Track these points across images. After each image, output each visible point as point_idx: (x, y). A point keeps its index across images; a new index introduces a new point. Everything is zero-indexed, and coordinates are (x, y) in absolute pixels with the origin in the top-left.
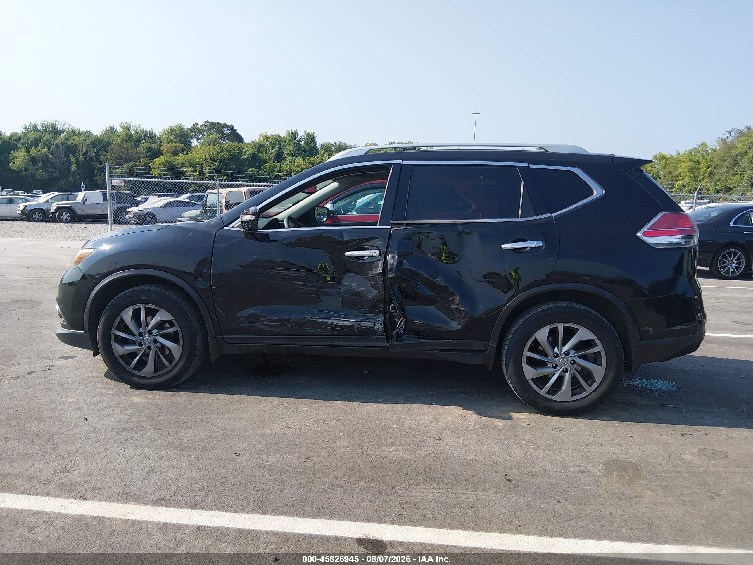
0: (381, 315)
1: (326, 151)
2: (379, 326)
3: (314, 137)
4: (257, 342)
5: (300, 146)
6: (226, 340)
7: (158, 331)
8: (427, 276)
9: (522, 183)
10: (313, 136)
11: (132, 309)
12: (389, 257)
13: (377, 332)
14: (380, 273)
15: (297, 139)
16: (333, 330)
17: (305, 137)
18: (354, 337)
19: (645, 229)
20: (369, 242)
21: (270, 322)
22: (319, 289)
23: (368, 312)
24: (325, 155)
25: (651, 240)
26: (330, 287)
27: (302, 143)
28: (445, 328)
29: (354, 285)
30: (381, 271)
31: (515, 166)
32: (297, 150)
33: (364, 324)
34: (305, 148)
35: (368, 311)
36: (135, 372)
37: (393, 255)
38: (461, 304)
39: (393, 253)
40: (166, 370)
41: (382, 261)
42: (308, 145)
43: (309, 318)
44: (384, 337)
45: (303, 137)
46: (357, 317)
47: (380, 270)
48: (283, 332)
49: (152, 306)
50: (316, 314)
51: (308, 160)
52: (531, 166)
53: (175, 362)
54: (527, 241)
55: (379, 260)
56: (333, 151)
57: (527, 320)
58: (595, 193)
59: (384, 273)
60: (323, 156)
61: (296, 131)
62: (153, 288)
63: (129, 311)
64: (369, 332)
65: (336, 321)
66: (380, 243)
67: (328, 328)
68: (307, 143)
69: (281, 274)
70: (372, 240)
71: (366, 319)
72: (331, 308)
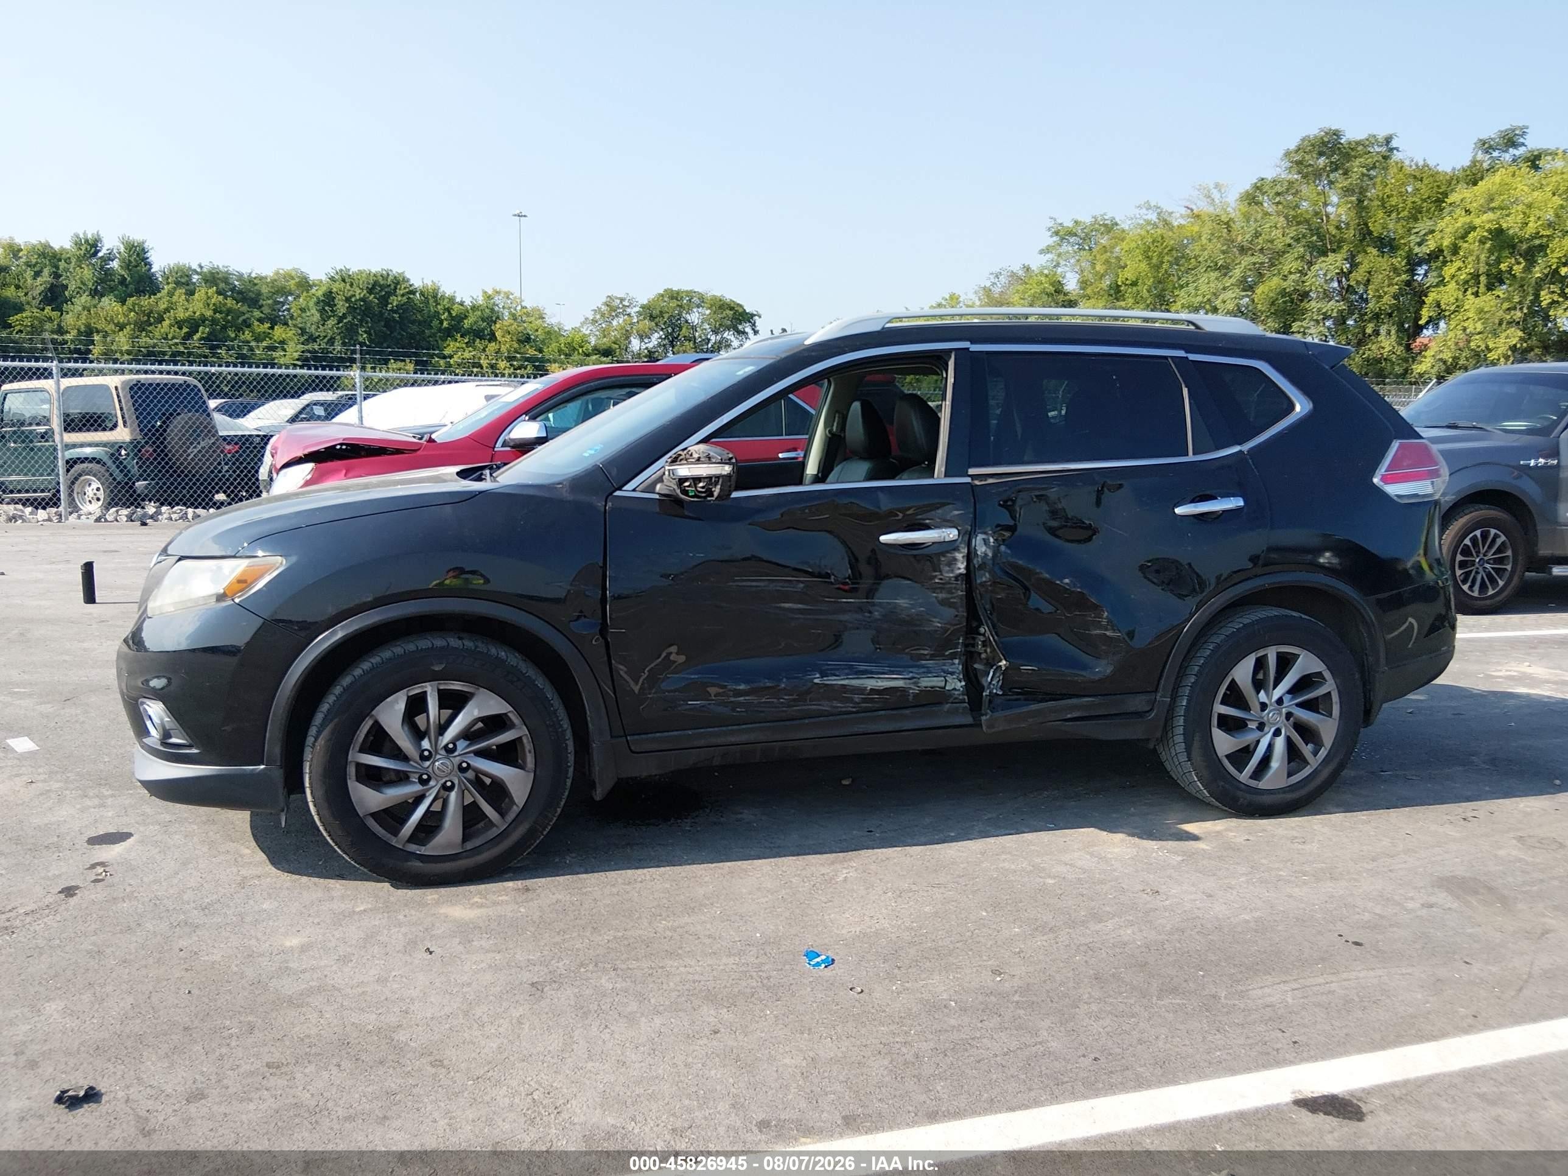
0: (957, 661)
1: (178, 284)
2: (956, 684)
3: (144, 251)
4: (702, 743)
5: (109, 273)
6: (633, 748)
7: (468, 742)
8: (1047, 576)
9: (1185, 391)
10: (143, 249)
11: (405, 698)
12: (977, 542)
13: (951, 696)
14: (961, 574)
15: (100, 254)
16: (864, 700)
17: (122, 249)
18: (907, 712)
19: (1382, 470)
20: (933, 513)
21: (735, 696)
22: (830, 617)
23: (932, 657)
24: (177, 293)
25: (1393, 490)
26: (850, 611)
27: (115, 264)
28: (1082, 676)
29: (902, 602)
30: (963, 571)
31: (1166, 358)
32: (101, 281)
33: (927, 682)
34: (123, 276)
35: (932, 655)
36: (412, 848)
37: (984, 536)
38: (1112, 626)
39: (985, 533)
40: (493, 833)
41: (966, 551)
42: (130, 270)
43: (816, 681)
44: (966, 705)
45: (115, 251)
46: (911, 670)
47: (961, 567)
48: (762, 714)
49: (456, 686)
50: (828, 669)
51: (134, 305)
52: (1192, 357)
53: (515, 810)
54: (1216, 498)
55: (957, 549)
56: (195, 283)
57: (1218, 646)
58: (1298, 408)
59: (968, 577)
60: (171, 294)
61: (98, 235)
62: (454, 642)
63: (396, 701)
64: (938, 697)
65: (872, 680)
66: (956, 512)
67: (857, 698)
68: (127, 265)
69: (754, 589)
70: (938, 508)
71: (928, 672)
72: (856, 655)
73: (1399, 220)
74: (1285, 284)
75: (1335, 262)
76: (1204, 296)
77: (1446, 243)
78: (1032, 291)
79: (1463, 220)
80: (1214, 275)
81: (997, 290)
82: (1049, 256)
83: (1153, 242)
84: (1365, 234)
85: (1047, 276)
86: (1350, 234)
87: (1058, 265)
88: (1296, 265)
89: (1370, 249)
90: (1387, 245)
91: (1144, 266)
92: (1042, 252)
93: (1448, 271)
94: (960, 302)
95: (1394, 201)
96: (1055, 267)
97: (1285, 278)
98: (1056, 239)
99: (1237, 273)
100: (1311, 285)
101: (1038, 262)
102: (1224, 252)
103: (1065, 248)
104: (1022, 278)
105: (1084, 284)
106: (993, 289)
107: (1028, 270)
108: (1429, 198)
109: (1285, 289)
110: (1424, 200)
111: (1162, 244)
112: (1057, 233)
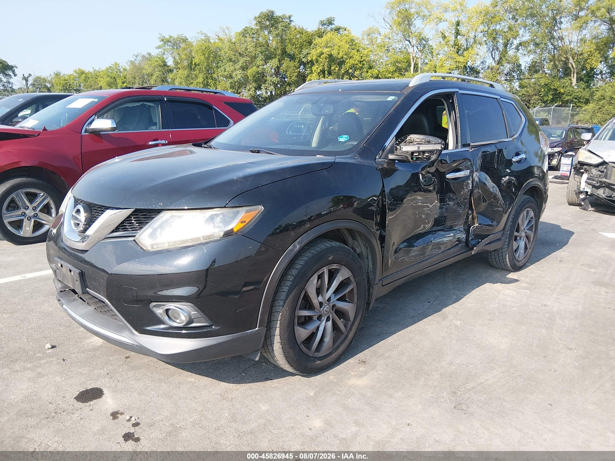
11: (317, 277)
12: (475, 176)
13: (462, 241)
14: (470, 190)
20: (462, 164)
29: (451, 203)
30: (471, 188)
36: (316, 355)
37: (476, 173)
40: (343, 337)
41: (472, 179)
43: (432, 241)
44: (465, 244)
47: (470, 186)
49: (335, 266)
55: (469, 179)
58: (523, 119)
63: (314, 279)
66: (469, 163)
67: (442, 246)
70: (464, 162)
71: (456, 232)
73: (296, 48)
74: (258, 70)
75: (274, 62)
76: (228, 72)
77: (314, 58)
78: (154, 64)
79: (319, 50)
80: (231, 64)
81: (137, 62)
82: (160, 50)
83: (206, 48)
84: (284, 52)
85: (159, 58)
86: (279, 52)
87: (164, 54)
88: (261, 62)
89: (286, 59)
90: (292, 58)
91: (202, 57)
92: (157, 48)
93: (314, 68)
94: (120, 67)
95: (294, 40)
96: (163, 55)
97: (258, 67)
98: (162, 43)
99: (240, 63)
100: (267, 71)
101: (155, 52)
102: (234, 55)
103: (167, 47)
104: (148, 58)
105: (176, 63)
106: (135, 62)
107: (150, 55)
108: (306, 40)
109: (258, 71)
110: (304, 42)
111: (209, 49)
112: (162, 40)
